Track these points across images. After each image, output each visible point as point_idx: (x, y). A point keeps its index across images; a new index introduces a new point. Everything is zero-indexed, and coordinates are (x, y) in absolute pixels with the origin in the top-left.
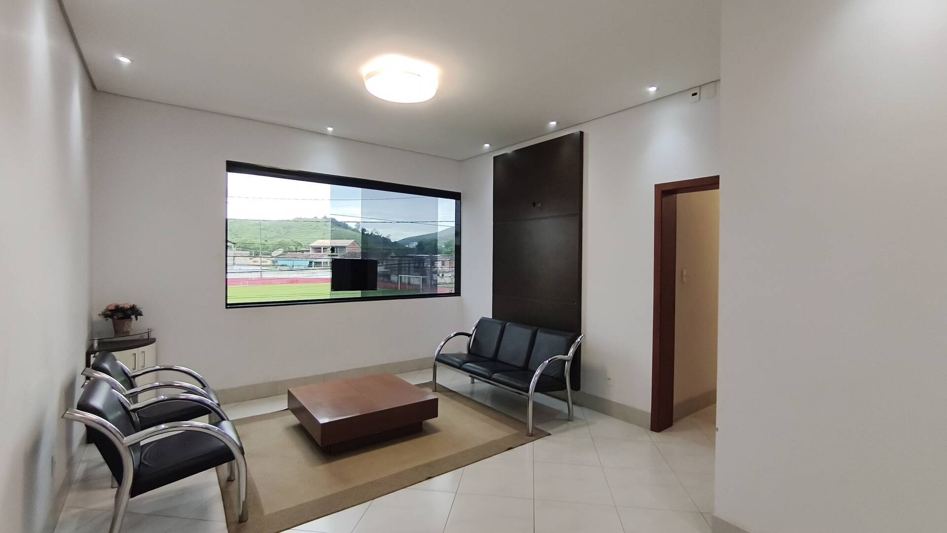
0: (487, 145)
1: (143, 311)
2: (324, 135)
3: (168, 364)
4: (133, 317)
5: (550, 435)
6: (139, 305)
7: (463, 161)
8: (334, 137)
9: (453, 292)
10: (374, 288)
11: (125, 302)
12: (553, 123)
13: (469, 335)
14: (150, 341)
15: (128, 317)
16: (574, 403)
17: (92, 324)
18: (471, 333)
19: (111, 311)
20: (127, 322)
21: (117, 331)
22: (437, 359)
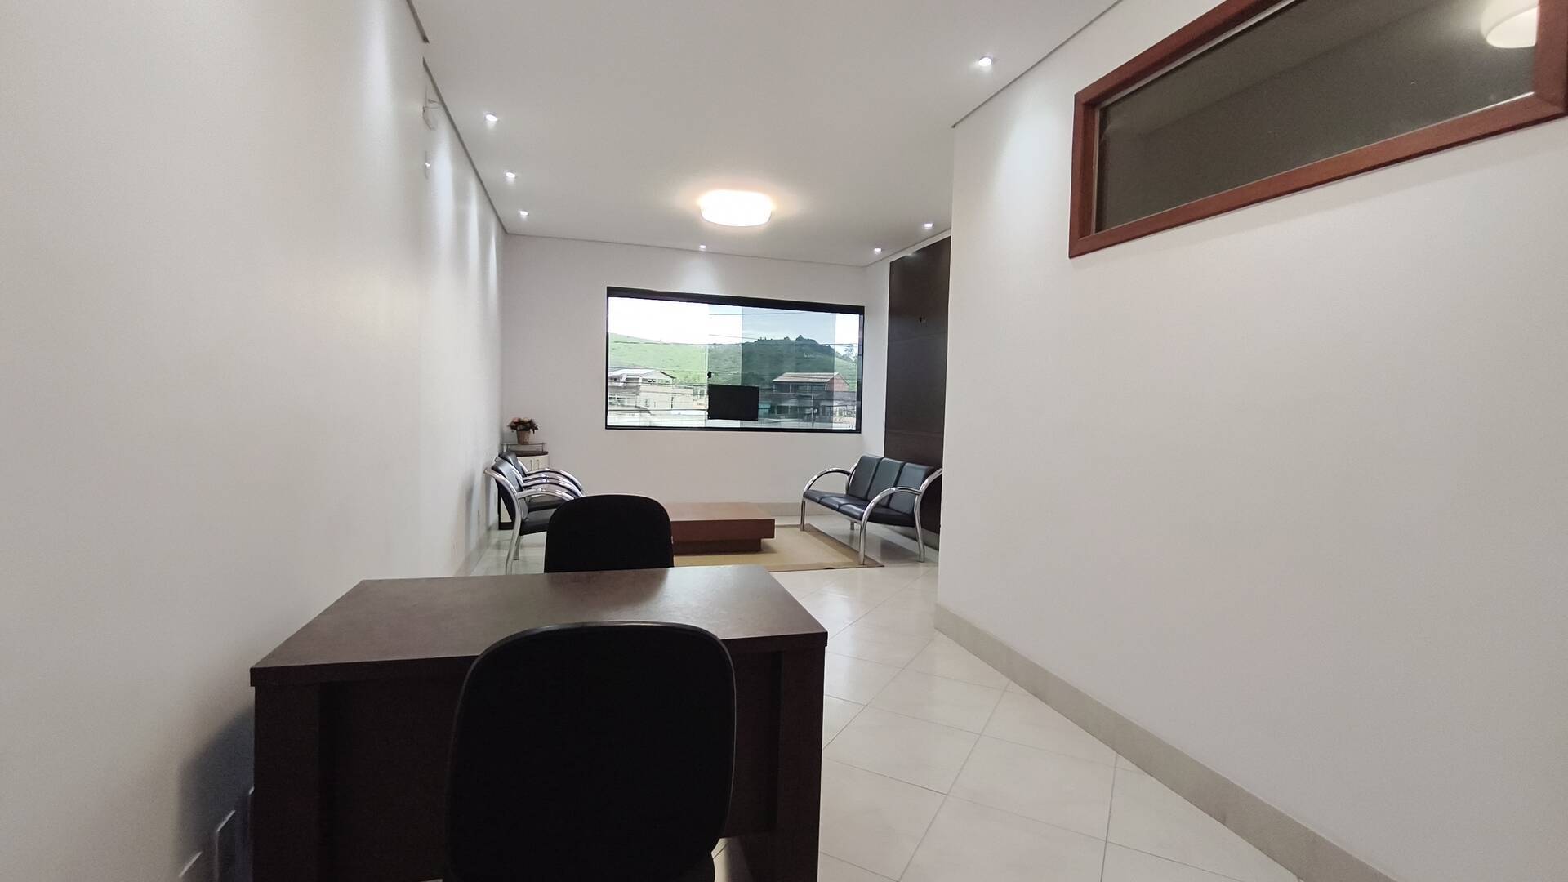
0: (878, 250)
1: (538, 425)
2: (697, 252)
3: (556, 469)
4: (531, 430)
5: (883, 566)
6: (536, 421)
7: (866, 267)
8: (706, 253)
9: (854, 428)
10: (755, 418)
11: (526, 417)
12: (928, 226)
13: (848, 474)
14: (546, 453)
15: (527, 429)
16: (925, 543)
17: (502, 435)
18: (851, 471)
19: (515, 423)
20: (527, 433)
21: (521, 441)
22: (806, 495)
